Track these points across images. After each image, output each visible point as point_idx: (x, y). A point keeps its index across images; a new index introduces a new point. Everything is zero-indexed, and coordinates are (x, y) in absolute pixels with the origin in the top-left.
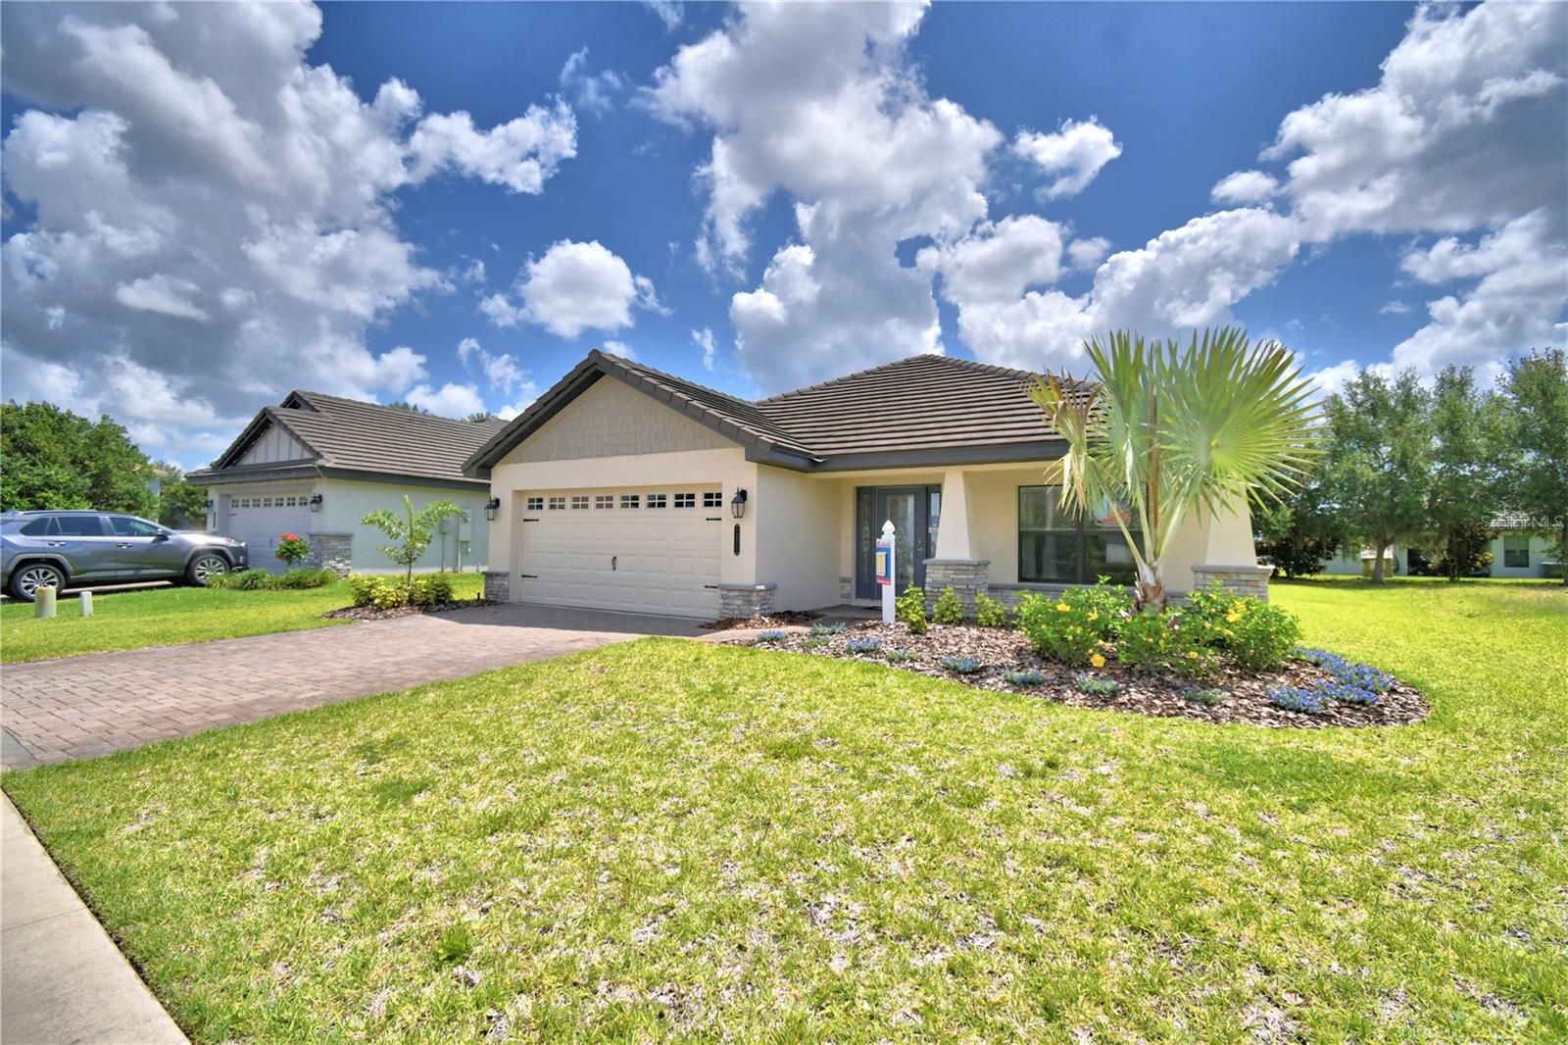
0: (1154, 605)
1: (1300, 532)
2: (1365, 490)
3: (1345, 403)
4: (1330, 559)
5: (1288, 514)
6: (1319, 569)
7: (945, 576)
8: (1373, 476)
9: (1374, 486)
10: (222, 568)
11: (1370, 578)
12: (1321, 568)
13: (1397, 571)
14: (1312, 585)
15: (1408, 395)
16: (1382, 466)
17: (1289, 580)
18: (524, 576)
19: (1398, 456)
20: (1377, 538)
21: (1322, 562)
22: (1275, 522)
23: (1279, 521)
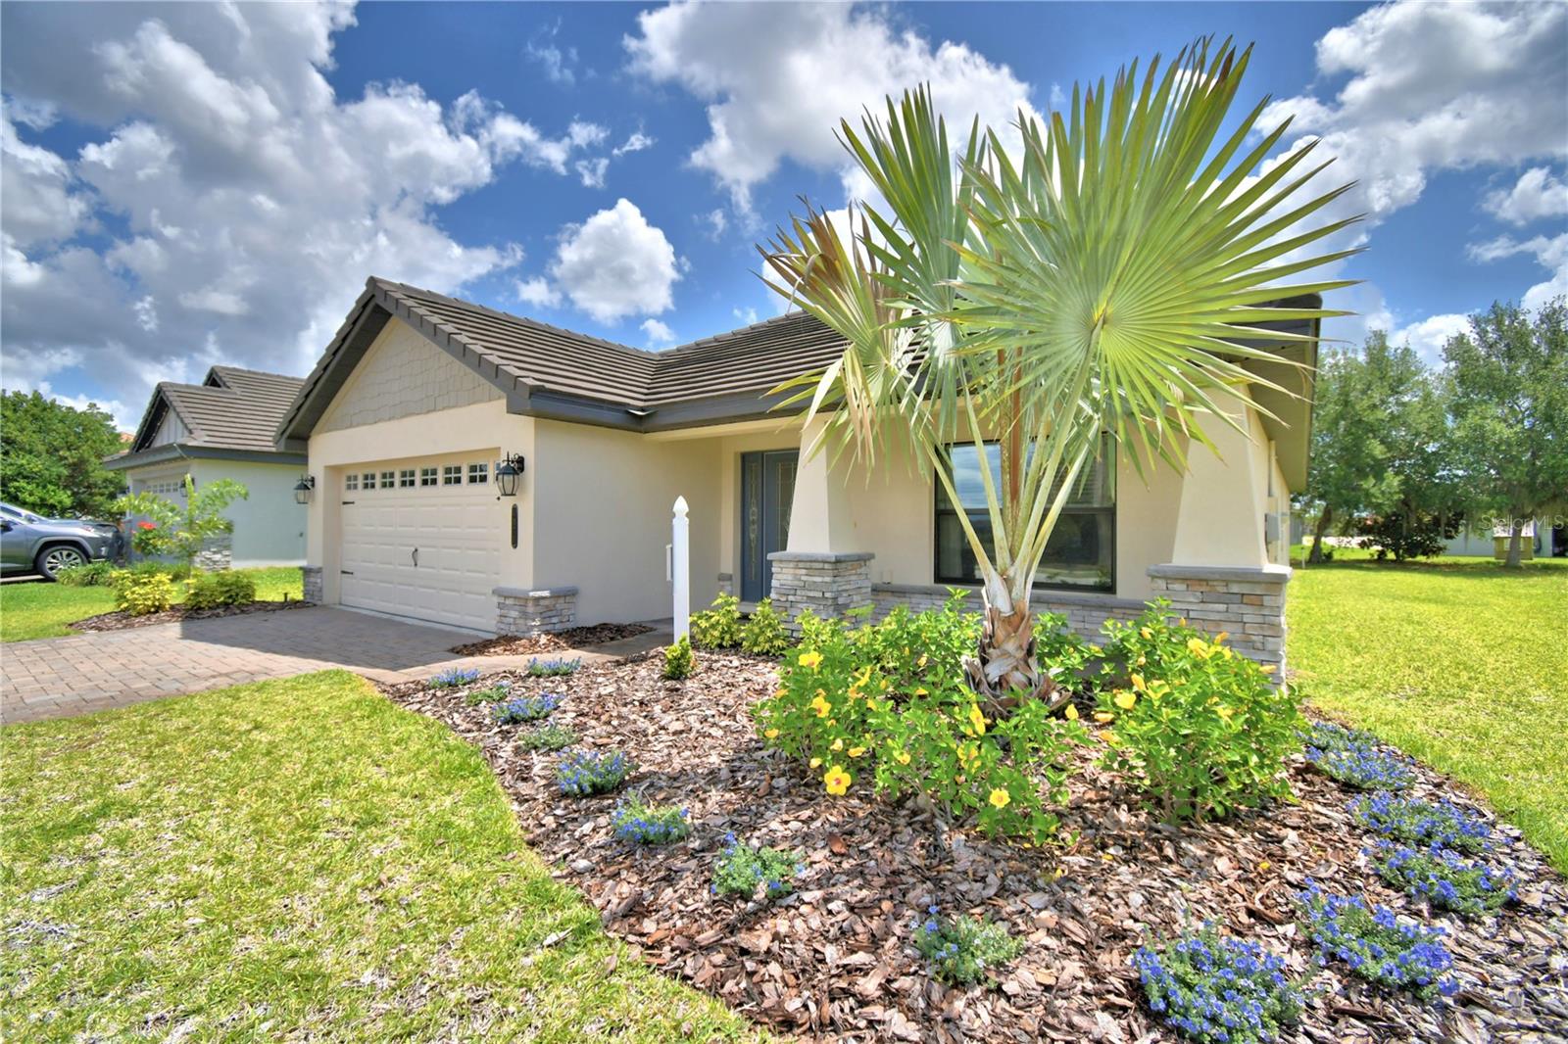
0: (1006, 654)
1: (1413, 505)
2: (1497, 450)
3: (1473, 344)
4: (1451, 537)
5: (1396, 483)
6: (1438, 551)
7: (796, 577)
8: (1507, 433)
9: (1509, 445)
10: (79, 561)
11: (1502, 561)
12: (1440, 549)
13: (1538, 551)
14: (1428, 572)
15: (1555, 331)
16: (1521, 421)
17: (1399, 565)
18: (344, 572)
19: (1542, 407)
20: (1511, 512)
21: (1442, 542)
22: (1378, 494)
23: (1383, 493)
